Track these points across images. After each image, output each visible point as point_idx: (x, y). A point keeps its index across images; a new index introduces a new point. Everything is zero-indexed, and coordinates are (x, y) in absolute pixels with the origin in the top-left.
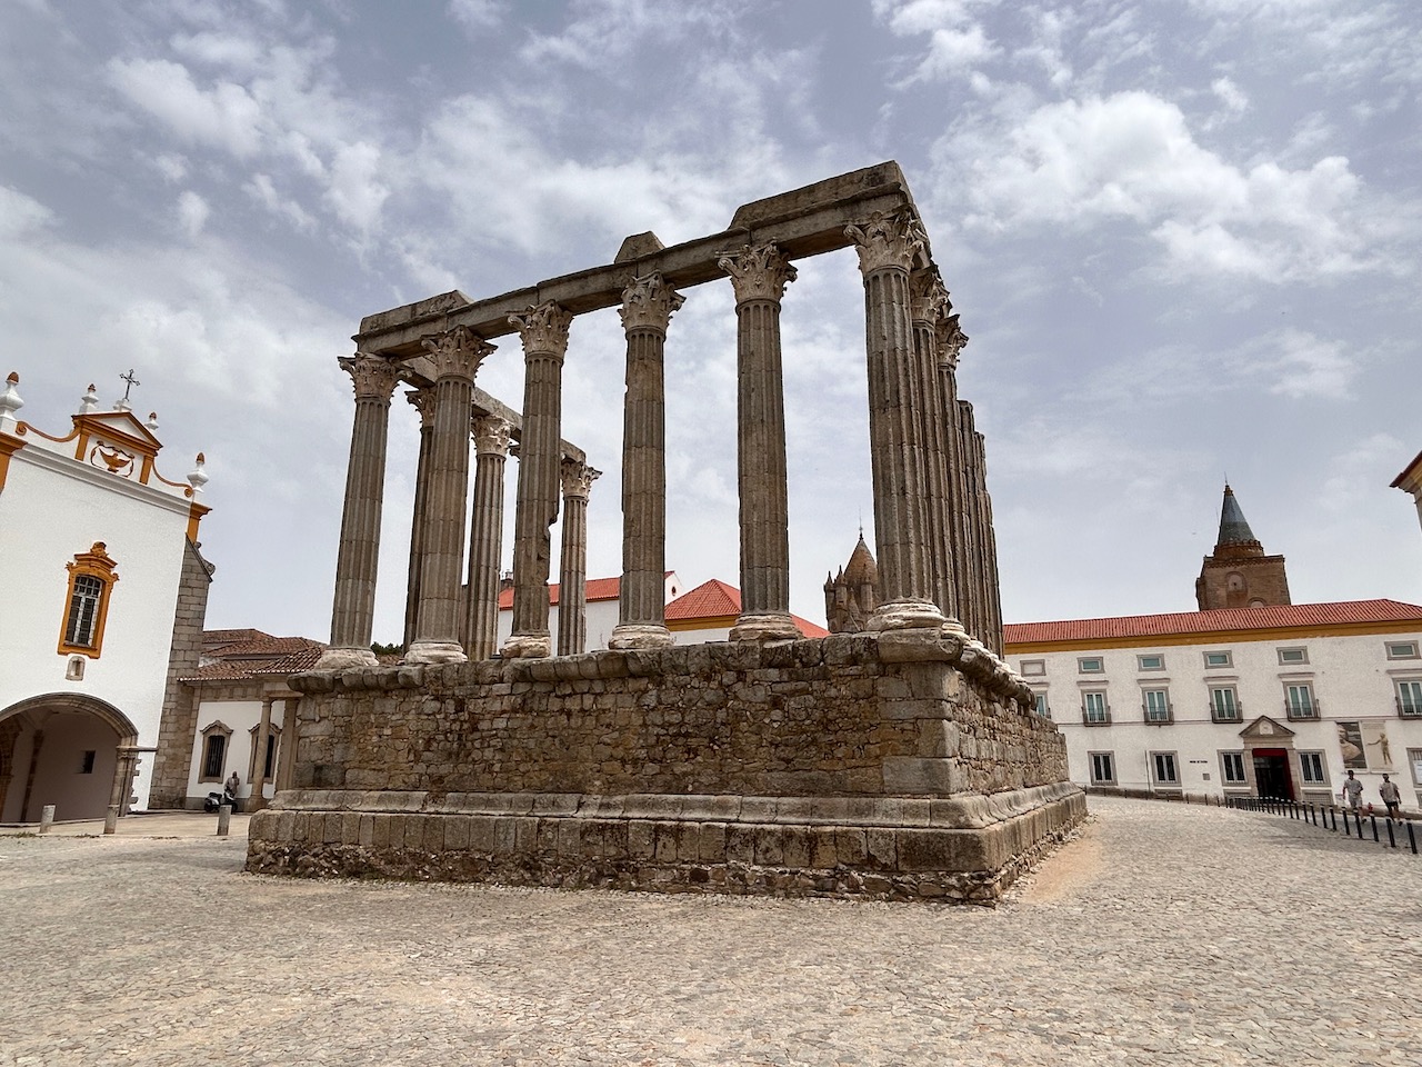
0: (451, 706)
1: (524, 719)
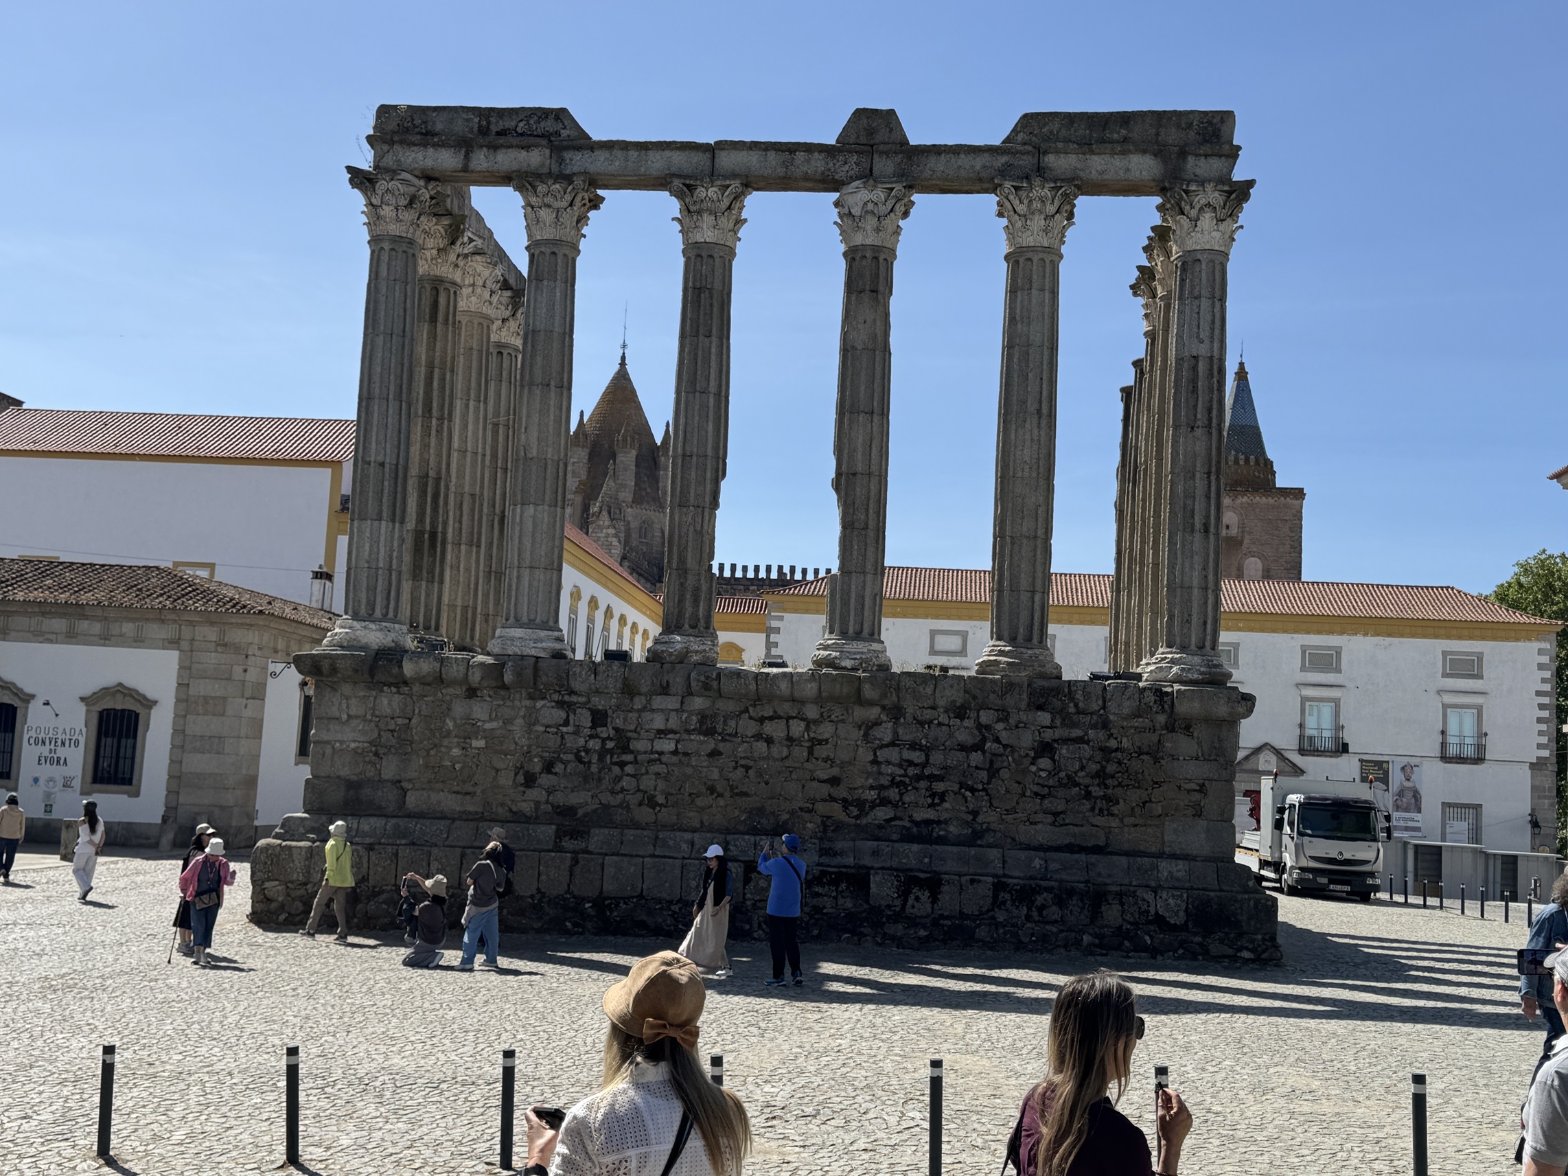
0: (585, 719)
1: (702, 742)
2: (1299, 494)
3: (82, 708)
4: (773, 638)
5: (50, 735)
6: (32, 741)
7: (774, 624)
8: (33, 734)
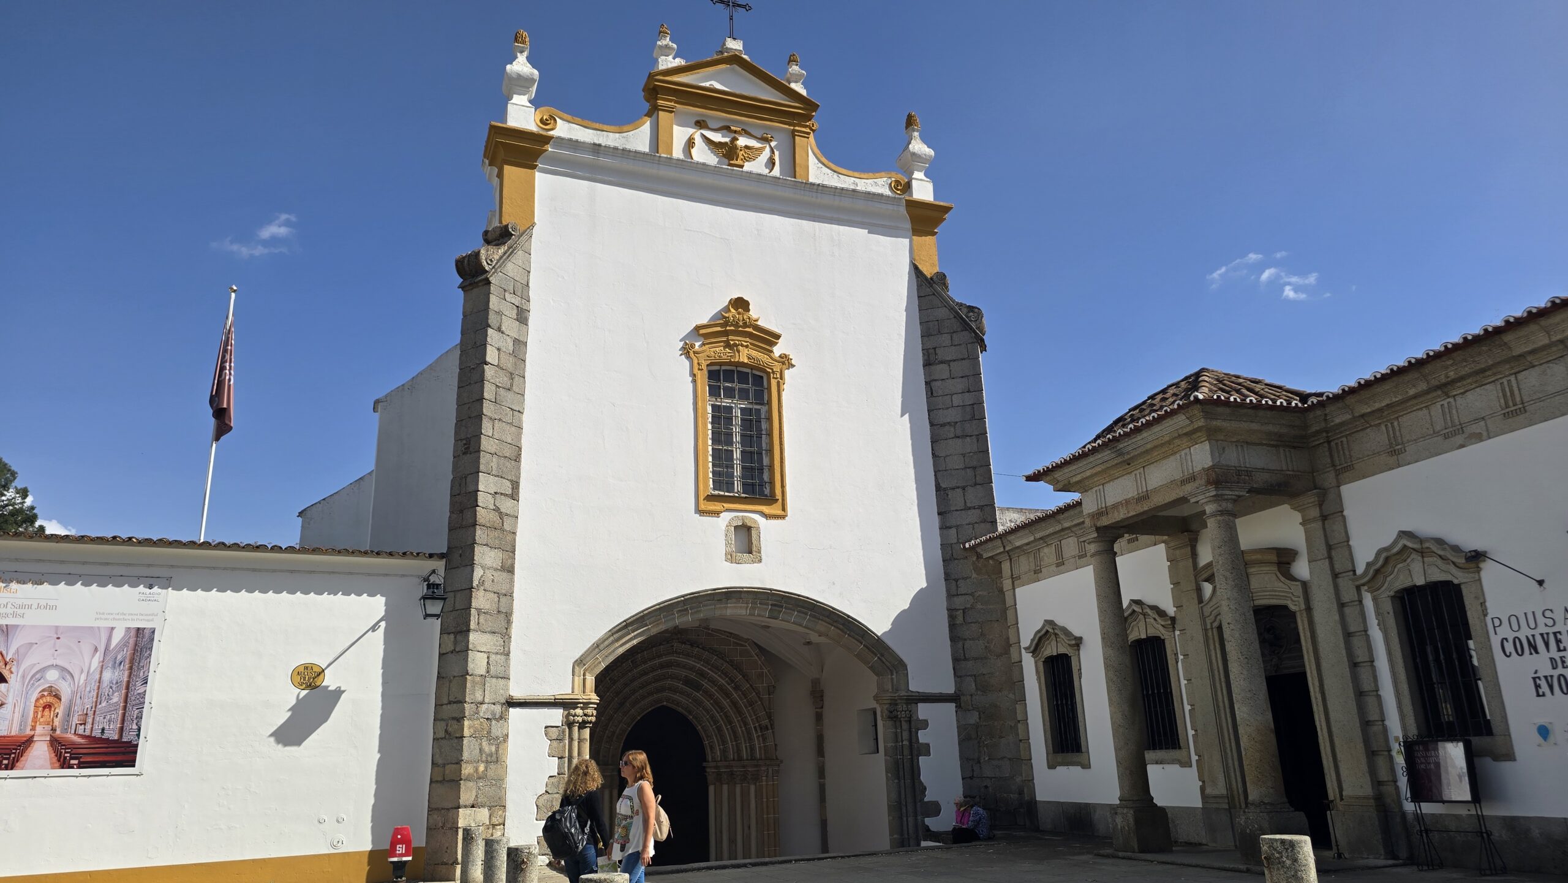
5: (1544, 630)
6: (1509, 647)
8: (1505, 631)
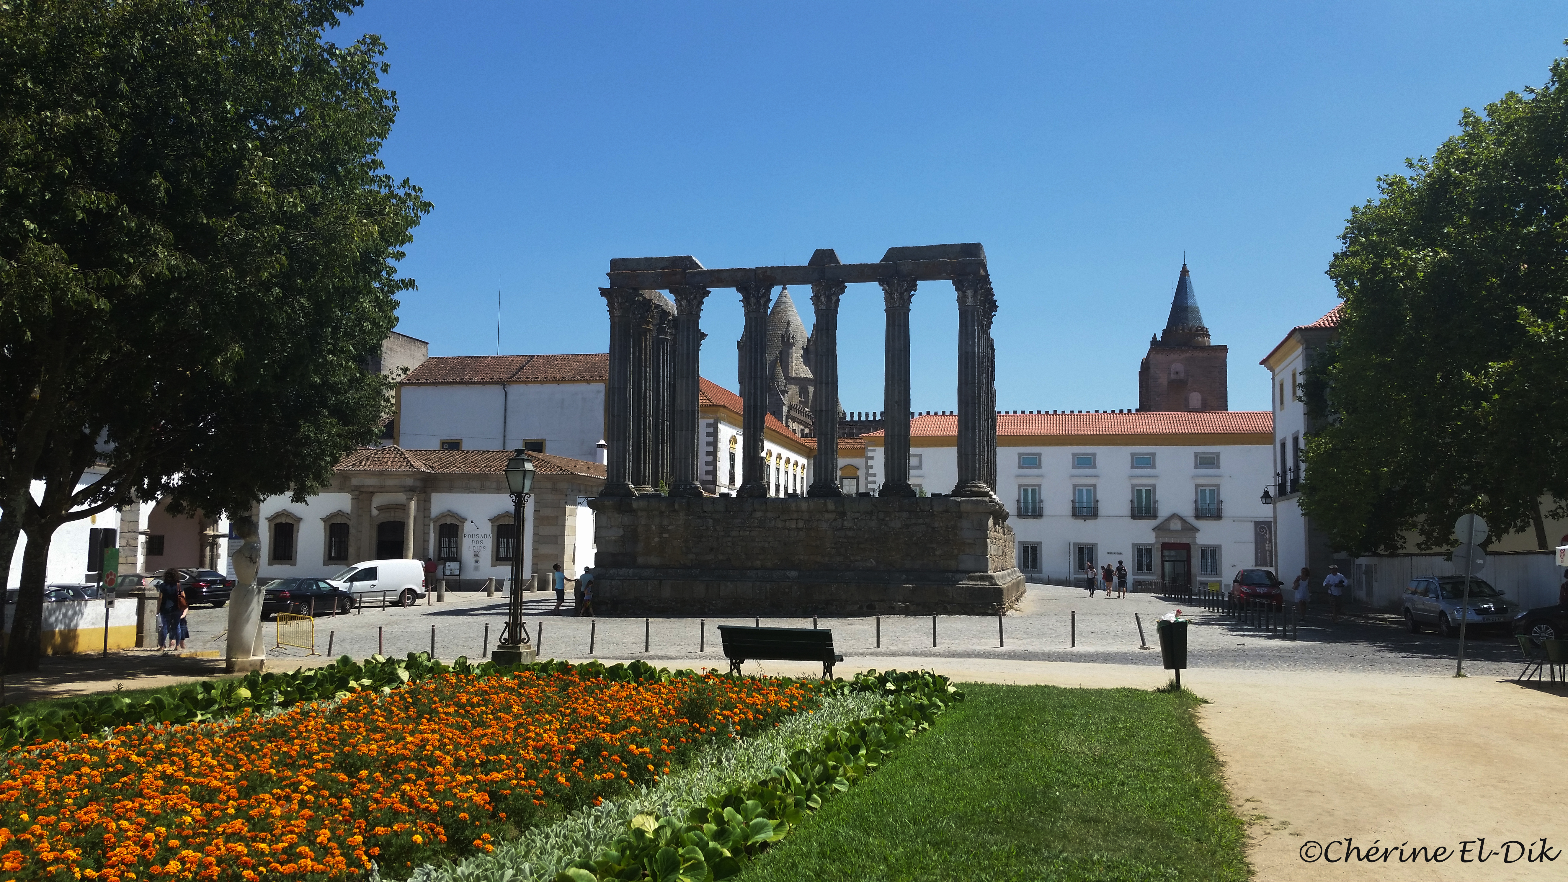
2: (1224, 349)
3: (490, 524)
4: (870, 462)
6: (467, 541)
7: (870, 454)
8: (467, 537)
